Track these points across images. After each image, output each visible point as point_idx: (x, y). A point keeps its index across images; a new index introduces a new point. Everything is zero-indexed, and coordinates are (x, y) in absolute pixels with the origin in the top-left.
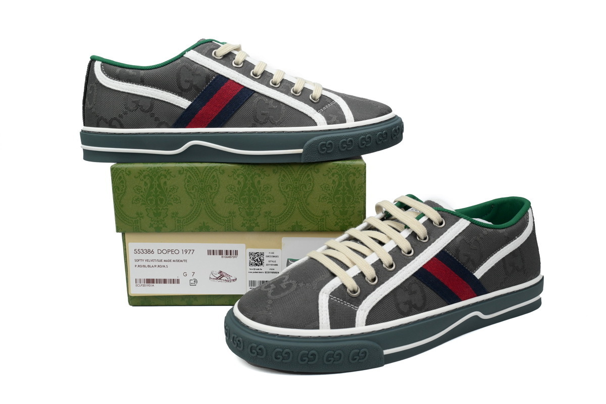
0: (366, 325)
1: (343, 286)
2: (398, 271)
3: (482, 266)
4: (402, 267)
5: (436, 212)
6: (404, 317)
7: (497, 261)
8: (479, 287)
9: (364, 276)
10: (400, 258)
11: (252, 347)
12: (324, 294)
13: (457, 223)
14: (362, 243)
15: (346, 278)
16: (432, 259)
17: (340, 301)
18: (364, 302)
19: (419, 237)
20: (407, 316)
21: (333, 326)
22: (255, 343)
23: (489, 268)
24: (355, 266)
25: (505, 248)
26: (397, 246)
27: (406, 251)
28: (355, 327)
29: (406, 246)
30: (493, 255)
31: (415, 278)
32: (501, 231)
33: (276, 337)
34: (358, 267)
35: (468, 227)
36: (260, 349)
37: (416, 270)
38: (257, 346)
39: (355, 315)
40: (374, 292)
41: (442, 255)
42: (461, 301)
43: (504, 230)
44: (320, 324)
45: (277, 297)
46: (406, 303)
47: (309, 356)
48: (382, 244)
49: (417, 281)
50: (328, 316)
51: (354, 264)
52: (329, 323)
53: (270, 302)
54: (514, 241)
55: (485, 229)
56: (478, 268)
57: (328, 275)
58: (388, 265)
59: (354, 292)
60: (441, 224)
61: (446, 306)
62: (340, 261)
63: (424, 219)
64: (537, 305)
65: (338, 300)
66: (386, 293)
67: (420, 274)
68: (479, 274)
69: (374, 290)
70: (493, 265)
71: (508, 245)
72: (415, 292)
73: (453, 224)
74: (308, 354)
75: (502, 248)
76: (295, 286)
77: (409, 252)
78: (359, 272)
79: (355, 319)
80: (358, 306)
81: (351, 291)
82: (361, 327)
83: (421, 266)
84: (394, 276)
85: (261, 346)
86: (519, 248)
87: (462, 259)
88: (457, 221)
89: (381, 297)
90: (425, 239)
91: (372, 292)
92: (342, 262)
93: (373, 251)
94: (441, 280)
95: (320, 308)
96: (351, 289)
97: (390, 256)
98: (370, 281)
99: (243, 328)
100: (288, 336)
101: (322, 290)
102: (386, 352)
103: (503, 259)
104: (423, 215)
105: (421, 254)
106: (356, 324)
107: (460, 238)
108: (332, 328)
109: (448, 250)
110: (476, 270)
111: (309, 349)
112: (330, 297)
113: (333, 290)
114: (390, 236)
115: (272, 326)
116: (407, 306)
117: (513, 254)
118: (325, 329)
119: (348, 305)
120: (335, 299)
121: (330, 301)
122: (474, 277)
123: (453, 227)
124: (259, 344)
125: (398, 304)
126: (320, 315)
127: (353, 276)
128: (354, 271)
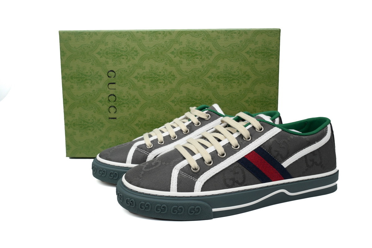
0: (201, 191)
1: (189, 166)
2: (227, 158)
3: (288, 160)
4: (230, 156)
5: (258, 122)
6: (229, 188)
7: (300, 157)
8: (285, 173)
9: (204, 160)
10: (229, 150)
11: (127, 200)
12: (176, 170)
13: (271, 130)
14: (208, 140)
15: (192, 161)
16: (252, 152)
17: (186, 175)
18: (201, 176)
19: (245, 138)
20: (231, 188)
21: (179, 190)
22: (129, 198)
23: (294, 161)
24: (199, 153)
25: (306, 149)
26: (229, 143)
27: (235, 146)
28: (194, 192)
29: (234, 142)
30: (297, 153)
31: (238, 164)
32: (304, 137)
33: (142, 195)
34: (201, 154)
35: (279, 132)
36: (131, 201)
37: (240, 158)
38: (130, 200)
39: (195, 184)
40: (209, 171)
41: (259, 150)
42: (272, 181)
43: (307, 137)
44: (171, 188)
45: (147, 170)
46: (231, 179)
47: (162, 208)
48: (219, 140)
49: (240, 166)
50: (176, 184)
51: (199, 152)
52: (176, 188)
53: (142, 173)
54: (314, 145)
55: (292, 135)
56: (285, 161)
57: (182, 158)
58: (221, 154)
59: (195, 169)
60: (261, 129)
61: (260, 183)
62: (191, 150)
63: (250, 126)
64: (334, 189)
65: (185, 174)
66: (217, 172)
67: (243, 161)
68: (286, 164)
69: (209, 169)
70: (297, 159)
71: (309, 147)
72: (238, 173)
73: (268, 131)
74: (161, 207)
75: (304, 149)
76: (160, 164)
77: (237, 147)
78: (201, 157)
79: (194, 186)
80: (197, 179)
81: (193, 169)
82: (197, 192)
83: (244, 156)
84: (224, 162)
85: (132, 200)
86: (318, 150)
87: (274, 154)
88: (272, 128)
89: (214, 174)
90: (249, 139)
91: (207, 170)
92: (192, 151)
93: (213, 145)
94: (257, 166)
95: (172, 178)
96: (194, 168)
97: (223, 148)
98: (207, 163)
99: (124, 188)
100: (150, 194)
101: (175, 167)
102: (214, 210)
103: (305, 156)
104: (250, 124)
105: (244, 149)
106: (195, 190)
107: (273, 139)
108: (178, 191)
109: (263, 147)
110: (284, 162)
111: (162, 204)
112: (180, 172)
113: (182, 168)
114: (226, 136)
115: (140, 187)
116: (232, 182)
117: (313, 153)
118: (173, 192)
119: (191, 177)
120: (183, 173)
121: (179, 174)
122: (282, 166)
123: (268, 132)
124: (131, 198)
125: (225, 180)
126: (171, 182)
127: (196, 159)
128: (198, 157)
